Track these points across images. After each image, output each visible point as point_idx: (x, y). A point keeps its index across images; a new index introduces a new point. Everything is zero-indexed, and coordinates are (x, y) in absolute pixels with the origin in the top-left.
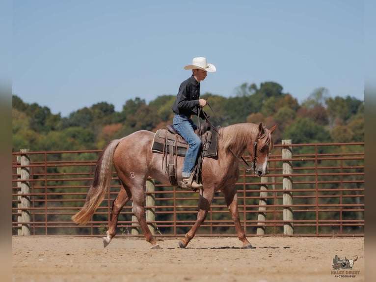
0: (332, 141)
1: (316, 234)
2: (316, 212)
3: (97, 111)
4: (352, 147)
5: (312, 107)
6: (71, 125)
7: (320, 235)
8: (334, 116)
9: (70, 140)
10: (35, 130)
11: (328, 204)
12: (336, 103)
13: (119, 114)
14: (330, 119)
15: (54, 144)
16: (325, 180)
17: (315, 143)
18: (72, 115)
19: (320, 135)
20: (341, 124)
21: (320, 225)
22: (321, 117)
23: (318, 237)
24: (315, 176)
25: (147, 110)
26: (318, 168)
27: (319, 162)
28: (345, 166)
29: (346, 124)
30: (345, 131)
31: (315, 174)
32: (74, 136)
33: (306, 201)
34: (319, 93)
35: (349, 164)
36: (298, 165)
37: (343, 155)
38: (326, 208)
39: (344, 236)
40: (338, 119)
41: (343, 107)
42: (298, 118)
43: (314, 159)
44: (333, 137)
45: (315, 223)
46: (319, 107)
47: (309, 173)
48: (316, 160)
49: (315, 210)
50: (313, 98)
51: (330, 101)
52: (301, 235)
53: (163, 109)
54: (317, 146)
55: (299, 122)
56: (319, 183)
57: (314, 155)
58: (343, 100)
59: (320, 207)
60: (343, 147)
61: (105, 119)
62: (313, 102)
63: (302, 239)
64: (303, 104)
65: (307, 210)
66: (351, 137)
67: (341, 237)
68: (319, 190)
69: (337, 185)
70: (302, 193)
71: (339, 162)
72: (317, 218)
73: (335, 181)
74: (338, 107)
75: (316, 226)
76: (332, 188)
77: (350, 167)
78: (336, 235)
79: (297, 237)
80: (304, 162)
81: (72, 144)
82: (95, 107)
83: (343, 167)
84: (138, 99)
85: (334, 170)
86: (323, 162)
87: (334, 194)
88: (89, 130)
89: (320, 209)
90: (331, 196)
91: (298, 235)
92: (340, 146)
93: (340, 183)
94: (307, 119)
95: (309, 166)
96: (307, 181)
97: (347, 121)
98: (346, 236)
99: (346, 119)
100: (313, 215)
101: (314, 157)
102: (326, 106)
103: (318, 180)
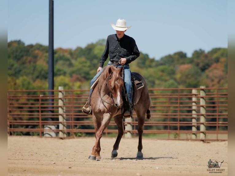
3: (177, 56)
6: (161, 64)
9: (160, 74)
10: (140, 67)
13: (189, 59)
15: (151, 76)
18: (162, 59)
25: (206, 56)
32: (163, 71)
53: (215, 56)
61: (181, 61)
81: (162, 76)
82: (175, 54)
84: (200, 50)
88: (172, 67)
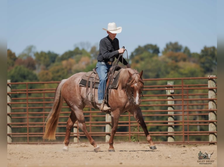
0: (38, 81)
1: (27, 142)
2: (27, 127)
4: (52, 85)
5: (25, 58)
7: (29, 143)
8: (40, 64)
11: (35, 122)
12: (41, 56)
14: (37, 66)
16: (34, 106)
17: (27, 82)
19: (30, 76)
20: (44, 69)
21: (30, 136)
22: (31, 65)
23: (28, 144)
24: (26, 103)
26: (28, 98)
27: (30, 94)
28: (47, 97)
29: (47, 69)
30: (47, 74)
31: (26, 102)
33: (22, 120)
34: (30, 49)
35: (50, 96)
36: (16, 96)
37: (45, 90)
38: (34, 125)
39: (46, 144)
40: (42, 66)
41: (45, 58)
42: (16, 65)
43: (26, 92)
44: (39, 78)
45: (26, 135)
46: (30, 58)
47: (23, 101)
48: (27, 93)
49: (26, 126)
50: (26, 52)
51: (37, 54)
52: (17, 143)
54: (28, 84)
55: (16, 68)
56: (29, 109)
57: (26, 90)
58: (45, 54)
59: (30, 124)
60: (46, 85)
62: (25, 55)
63: (18, 145)
64: (19, 56)
65: (21, 126)
66: (50, 78)
67: (44, 144)
68: (29, 113)
69: (41, 110)
70: (18, 115)
71: (43, 94)
72: (28, 132)
73: (41, 107)
74: (42, 58)
75: (27, 137)
76: (39, 112)
77: (49, 98)
78: (40, 143)
79: (15, 144)
80: (20, 94)
83: (45, 98)
85: (39, 100)
86: (32, 94)
87: (40, 116)
89: (30, 125)
90: (37, 117)
91: (15, 143)
92: (43, 84)
93: (43, 108)
94: (22, 66)
95: (23, 97)
96: (22, 107)
97: (49, 68)
98: (47, 144)
99: (47, 66)
100: (25, 130)
101: (26, 91)
102: (34, 58)
103: (29, 107)
